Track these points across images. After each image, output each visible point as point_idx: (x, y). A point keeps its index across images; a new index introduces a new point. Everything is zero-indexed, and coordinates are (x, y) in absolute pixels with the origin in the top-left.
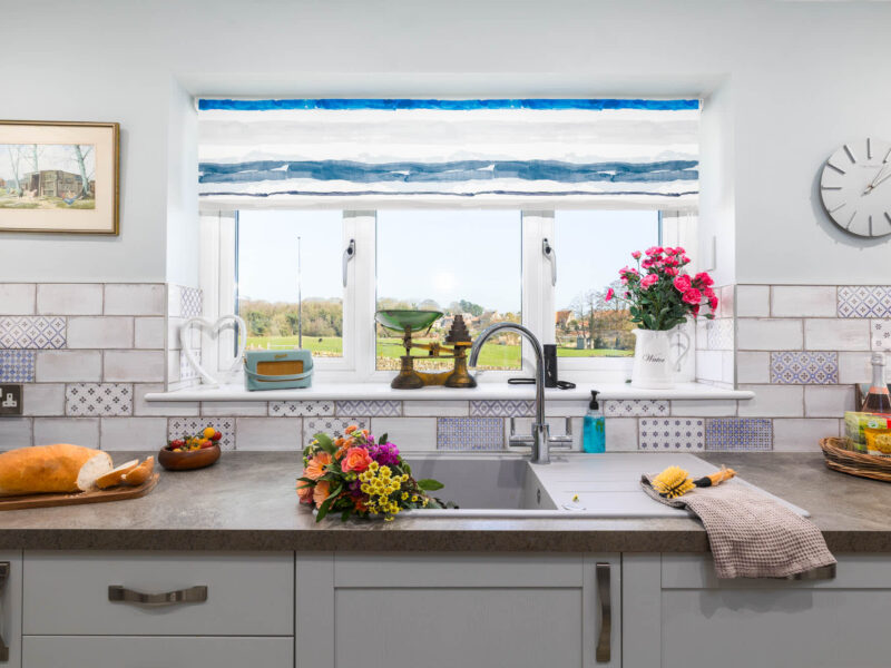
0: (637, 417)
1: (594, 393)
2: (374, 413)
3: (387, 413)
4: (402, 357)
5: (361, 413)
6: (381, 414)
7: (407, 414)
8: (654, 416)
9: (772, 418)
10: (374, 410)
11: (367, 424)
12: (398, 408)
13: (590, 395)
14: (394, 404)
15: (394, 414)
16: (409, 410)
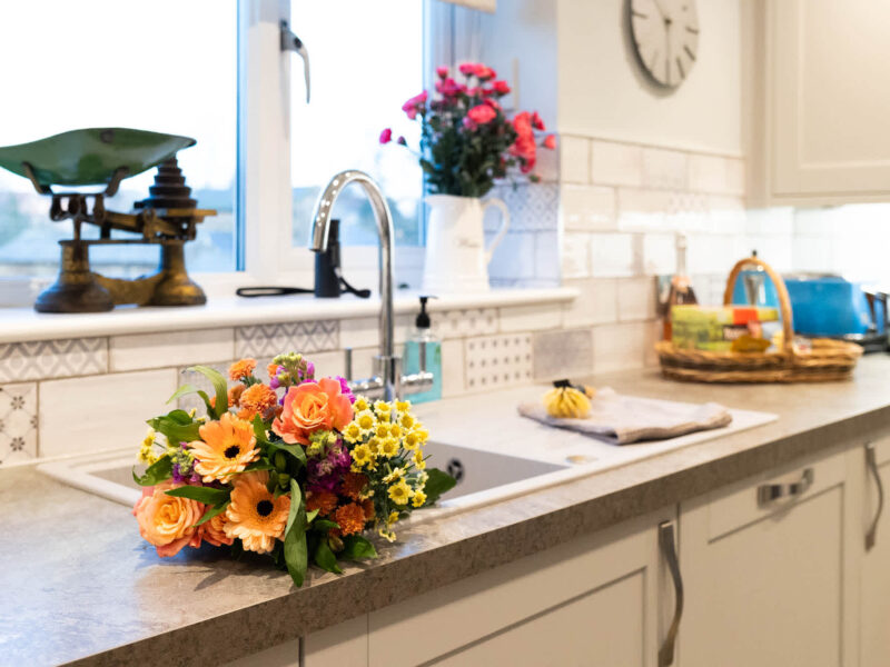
0: (464, 338)
1: (424, 300)
2: (47, 371)
3: (77, 368)
4: (63, 243)
5: (16, 374)
6: (62, 370)
7: (118, 366)
8: (482, 335)
9: (593, 326)
10: (47, 363)
11: (30, 400)
12: (100, 355)
13: (417, 304)
14: (90, 346)
15: (91, 368)
16: (124, 357)
